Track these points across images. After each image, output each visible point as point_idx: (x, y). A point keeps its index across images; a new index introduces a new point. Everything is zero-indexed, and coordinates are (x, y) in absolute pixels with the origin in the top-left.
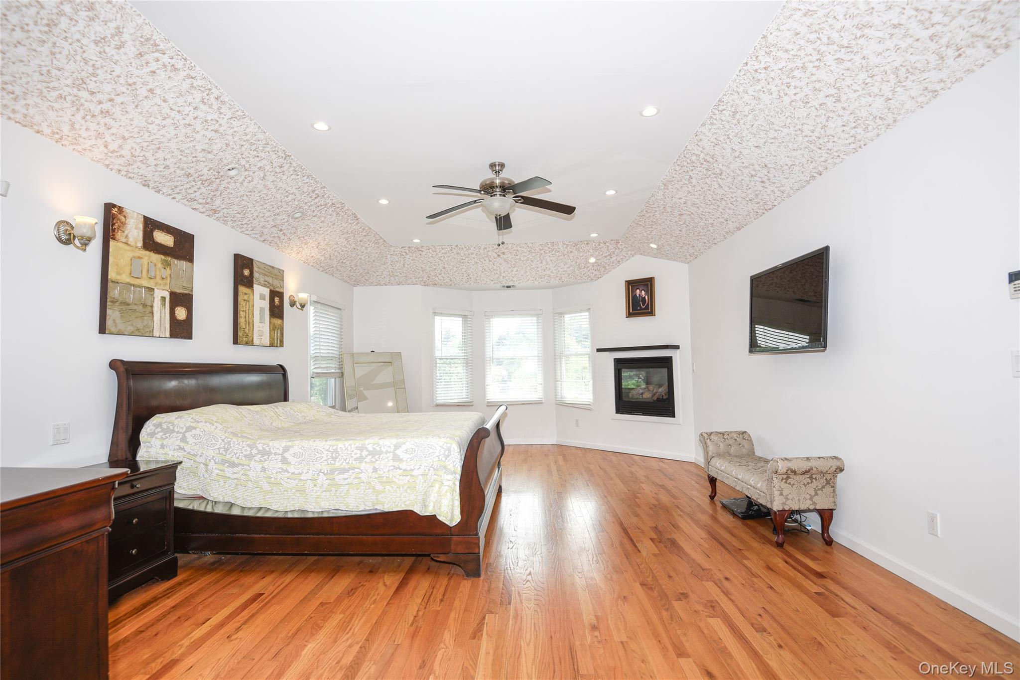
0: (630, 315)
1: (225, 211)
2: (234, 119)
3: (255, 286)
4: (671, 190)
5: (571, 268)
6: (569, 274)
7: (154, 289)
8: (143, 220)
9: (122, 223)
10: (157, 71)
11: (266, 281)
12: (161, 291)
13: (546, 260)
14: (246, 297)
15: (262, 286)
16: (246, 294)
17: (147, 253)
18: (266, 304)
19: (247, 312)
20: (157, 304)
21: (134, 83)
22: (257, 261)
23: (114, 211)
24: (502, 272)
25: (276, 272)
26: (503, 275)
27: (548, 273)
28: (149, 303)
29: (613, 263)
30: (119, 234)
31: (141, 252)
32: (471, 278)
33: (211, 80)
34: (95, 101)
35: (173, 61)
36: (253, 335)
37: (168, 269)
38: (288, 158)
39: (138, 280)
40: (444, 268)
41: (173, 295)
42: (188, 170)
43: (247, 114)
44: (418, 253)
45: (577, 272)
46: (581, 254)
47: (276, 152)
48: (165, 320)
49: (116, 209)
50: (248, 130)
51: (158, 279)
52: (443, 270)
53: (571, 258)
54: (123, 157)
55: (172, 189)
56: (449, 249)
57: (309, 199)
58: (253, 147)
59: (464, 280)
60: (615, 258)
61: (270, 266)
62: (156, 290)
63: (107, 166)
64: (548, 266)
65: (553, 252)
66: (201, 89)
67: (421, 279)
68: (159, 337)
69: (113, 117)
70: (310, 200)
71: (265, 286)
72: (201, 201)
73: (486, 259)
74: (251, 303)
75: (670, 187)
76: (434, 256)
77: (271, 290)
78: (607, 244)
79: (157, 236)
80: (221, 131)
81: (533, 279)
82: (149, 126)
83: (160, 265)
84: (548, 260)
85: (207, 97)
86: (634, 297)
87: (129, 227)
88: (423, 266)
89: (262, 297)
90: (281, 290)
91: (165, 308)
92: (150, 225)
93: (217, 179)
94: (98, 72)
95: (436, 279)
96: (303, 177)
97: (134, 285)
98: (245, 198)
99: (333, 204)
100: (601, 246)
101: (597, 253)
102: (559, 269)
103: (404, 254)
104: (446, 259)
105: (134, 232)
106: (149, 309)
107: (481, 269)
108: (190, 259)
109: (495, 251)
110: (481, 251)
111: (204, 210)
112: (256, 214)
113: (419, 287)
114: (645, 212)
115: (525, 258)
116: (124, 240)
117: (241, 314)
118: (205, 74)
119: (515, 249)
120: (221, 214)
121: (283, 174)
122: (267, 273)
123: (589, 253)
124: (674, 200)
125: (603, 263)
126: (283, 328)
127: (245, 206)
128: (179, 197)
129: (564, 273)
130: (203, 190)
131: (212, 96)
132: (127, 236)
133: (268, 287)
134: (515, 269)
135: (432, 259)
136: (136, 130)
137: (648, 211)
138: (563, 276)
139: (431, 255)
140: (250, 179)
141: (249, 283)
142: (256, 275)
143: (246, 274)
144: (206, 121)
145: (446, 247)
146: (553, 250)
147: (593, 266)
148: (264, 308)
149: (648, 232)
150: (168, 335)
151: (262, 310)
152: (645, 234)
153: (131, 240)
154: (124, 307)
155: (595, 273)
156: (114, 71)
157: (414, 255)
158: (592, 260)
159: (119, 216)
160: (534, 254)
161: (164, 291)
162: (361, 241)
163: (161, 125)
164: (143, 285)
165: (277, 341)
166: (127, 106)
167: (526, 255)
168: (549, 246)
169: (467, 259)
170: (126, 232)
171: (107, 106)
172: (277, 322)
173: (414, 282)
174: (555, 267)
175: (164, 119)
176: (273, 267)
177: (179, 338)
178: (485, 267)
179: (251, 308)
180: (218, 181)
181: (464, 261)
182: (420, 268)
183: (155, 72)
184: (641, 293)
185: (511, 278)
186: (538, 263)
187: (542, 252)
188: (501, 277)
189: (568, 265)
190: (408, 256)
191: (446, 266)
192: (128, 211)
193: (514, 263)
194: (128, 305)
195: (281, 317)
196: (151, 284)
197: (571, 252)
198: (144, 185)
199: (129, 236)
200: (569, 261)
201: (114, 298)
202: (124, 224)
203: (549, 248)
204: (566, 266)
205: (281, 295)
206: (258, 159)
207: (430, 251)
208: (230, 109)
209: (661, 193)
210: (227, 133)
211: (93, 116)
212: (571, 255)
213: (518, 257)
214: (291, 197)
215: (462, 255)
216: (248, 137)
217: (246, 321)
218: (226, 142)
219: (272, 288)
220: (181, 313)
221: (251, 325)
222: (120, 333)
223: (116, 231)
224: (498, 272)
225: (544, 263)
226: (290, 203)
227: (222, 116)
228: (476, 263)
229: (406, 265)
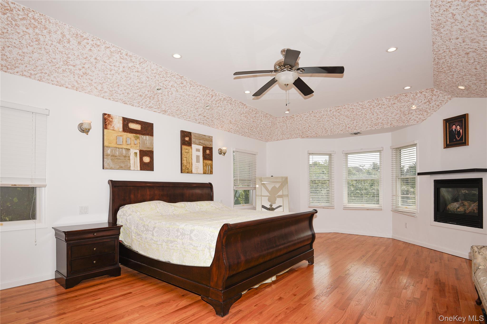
0: (447, 146)
1: (169, 110)
2: (142, 63)
3: (193, 145)
4: (445, 33)
5: (398, 116)
6: (397, 121)
7: (130, 149)
8: (122, 119)
9: (110, 121)
10: (91, 49)
11: (200, 143)
12: (134, 150)
13: (376, 112)
14: (187, 151)
15: (197, 145)
16: (187, 149)
17: (126, 133)
18: (201, 154)
19: (188, 158)
20: (132, 156)
21: (87, 57)
22: (194, 133)
23: (106, 116)
24: (347, 124)
25: (207, 138)
26: (348, 126)
27: (380, 121)
28: (127, 156)
29: (433, 107)
30: (109, 126)
31: (122, 133)
32: (328, 131)
33: (117, 46)
34: (77, 69)
35: (94, 42)
36: (192, 168)
37: (138, 140)
38: (182, 78)
39: (121, 145)
40: (310, 126)
41: (141, 151)
42: (139, 93)
43: (146, 59)
44: (292, 119)
45: (403, 118)
46: (403, 104)
47: (174, 76)
48: (137, 163)
49: (107, 116)
50: (152, 68)
51: (132, 145)
52: (310, 128)
53: (396, 108)
54: (107, 92)
55: (138, 104)
56: (308, 114)
57: (208, 98)
58: (161, 76)
59: (324, 132)
60: (434, 103)
61: (203, 135)
62: (131, 150)
63: (103, 97)
64: (378, 116)
65: (380, 106)
66: (116, 52)
67: (299, 134)
68: (134, 170)
69: (90, 75)
70: (210, 98)
71: (199, 145)
72: (155, 107)
73: (333, 117)
74: (190, 154)
75: (442, 30)
76: (301, 120)
77: (203, 147)
78: (423, 93)
79: (131, 126)
80: (140, 71)
81: (370, 126)
82: (107, 76)
83: (133, 138)
84: (378, 112)
85: (122, 56)
86: (451, 132)
87: (114, 123)
88: (297, 127)
89: (198, 150)
90: (211, 146)
91: (137, 157)
92: (126, 121)
93: (155, 95)
94: (69, 56)
95: (307, 133)
96: (198, 86)
97: (118, 148)
98: (175, 103)
99: (224, 99)
100: (418, 96)
101: (416, 102)
102: (388, 117)
103: (285, 121)
104: (309, 121)
105: (118, 125)
106: (127, 158)
107: (332, 124)
108: (152, 135)
109: (338, 111)
110: (329, 113)
111: (159, 111)
112: (186, 110)
113: (299, 139)
114: (437, 59)
115: (360, 113)
116: (112, 129)
117: (184, 159)
118: (112, 44)
119: (351, 107)
120: (169, 112)
121: (186, 87)
122: (201, 139)
123: (410, 103)
124: (453, 41)
125: (424, 108)
126: (212, 165)
127: (178, 107)
128: (144, 107)
129: (393, 119)
130: (152, 102)
131: (123, 54)
132: (113, 127)
133: (202, 145)
134: (355, 121)
135: (301, 122)
136: (103, 79)
137: (440, 58)
138: (393, 122)
139: (300, 120)
140: (170, 92)
141: (189, 144)
142: (193, 140)
143: (187, 140)
144: (130, 67)
145: (306, 113)
146: (379, 104)
147: (416, 112)
148: (199, 156)
149: (451, 77)
150: (139, 168)
151: (198, 157)
152: (449, 79)
153: (116, 128)
154: (113, 158)
155: (420, 116)
156: (75, 54)
157: (291, 121)
158: (414, 107)
159: (109, 118)
160: (365, 110)
161: (136, 150)
162: (255, 117)
163: (111, 74)
164: (124, 148)
165: (209, 171)
166: (92, 69)
167: (360, 111)
168: (375, 102)
169: (321, 119)
170: (113, 125)
171: (83, 70)
172: (209, 162)
173: (296, 136)
174: (384, 116)
175: (111, 71)
176: (205, 135)
177: (146, 170)
178: (334, 123)
179: (190, 156)
180: (156, 96)
181: (320, 120)
182: (296, 128)
183: (91, 50)
184: (456, 128)
185: (354, 128)
186: (371, 115)
187: (371, 107)
188: (347, 128)
189: (394, 114)
190: (287, 122)
191: (310, 125)
192: (113, 116)
193: (353, 117)
194: (116, 156)
195: (211, 159)
196: (128, 147)
197: (394, 104)
198: (125, 104)
199: (115, 126)
200: (395, 110)
201: (108, 154)
202: (111, 122)
203: (376, 103)
204: (393, 114)
205: (211, 149)
206: (167, 82)
207: (298, 117)
208: (136, 59)
209: (439, 38)
210: (143, 71)
211: (82, 76)
212: (395, 106)
213: (355, 113)
214: (198, 99)
215: (318, 117)
216: (155, 71)
217: (187, 162)
218: (146, 76)
219: (204, 146)
220: (146, 159)
221: (191, 164)
222: (111, 169)
223: (107, 125)
224: (344, 125)
225: (375, 115)
226: (200, 102)
227: (135, 63)
228: (328, 121)
229: (288, 127)
